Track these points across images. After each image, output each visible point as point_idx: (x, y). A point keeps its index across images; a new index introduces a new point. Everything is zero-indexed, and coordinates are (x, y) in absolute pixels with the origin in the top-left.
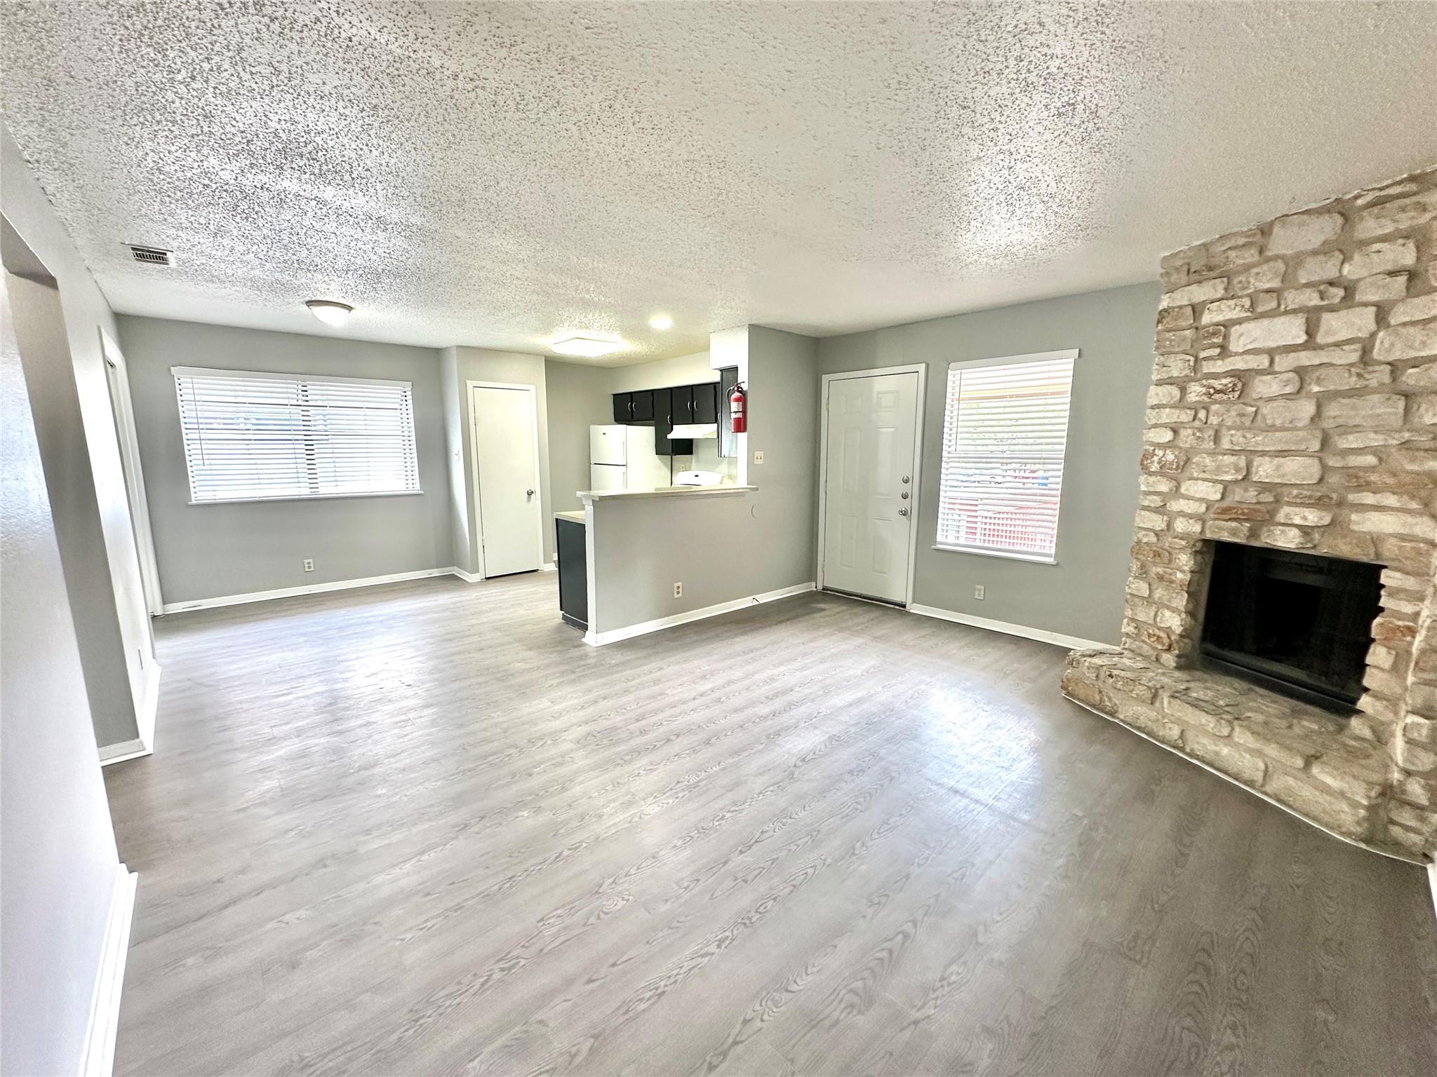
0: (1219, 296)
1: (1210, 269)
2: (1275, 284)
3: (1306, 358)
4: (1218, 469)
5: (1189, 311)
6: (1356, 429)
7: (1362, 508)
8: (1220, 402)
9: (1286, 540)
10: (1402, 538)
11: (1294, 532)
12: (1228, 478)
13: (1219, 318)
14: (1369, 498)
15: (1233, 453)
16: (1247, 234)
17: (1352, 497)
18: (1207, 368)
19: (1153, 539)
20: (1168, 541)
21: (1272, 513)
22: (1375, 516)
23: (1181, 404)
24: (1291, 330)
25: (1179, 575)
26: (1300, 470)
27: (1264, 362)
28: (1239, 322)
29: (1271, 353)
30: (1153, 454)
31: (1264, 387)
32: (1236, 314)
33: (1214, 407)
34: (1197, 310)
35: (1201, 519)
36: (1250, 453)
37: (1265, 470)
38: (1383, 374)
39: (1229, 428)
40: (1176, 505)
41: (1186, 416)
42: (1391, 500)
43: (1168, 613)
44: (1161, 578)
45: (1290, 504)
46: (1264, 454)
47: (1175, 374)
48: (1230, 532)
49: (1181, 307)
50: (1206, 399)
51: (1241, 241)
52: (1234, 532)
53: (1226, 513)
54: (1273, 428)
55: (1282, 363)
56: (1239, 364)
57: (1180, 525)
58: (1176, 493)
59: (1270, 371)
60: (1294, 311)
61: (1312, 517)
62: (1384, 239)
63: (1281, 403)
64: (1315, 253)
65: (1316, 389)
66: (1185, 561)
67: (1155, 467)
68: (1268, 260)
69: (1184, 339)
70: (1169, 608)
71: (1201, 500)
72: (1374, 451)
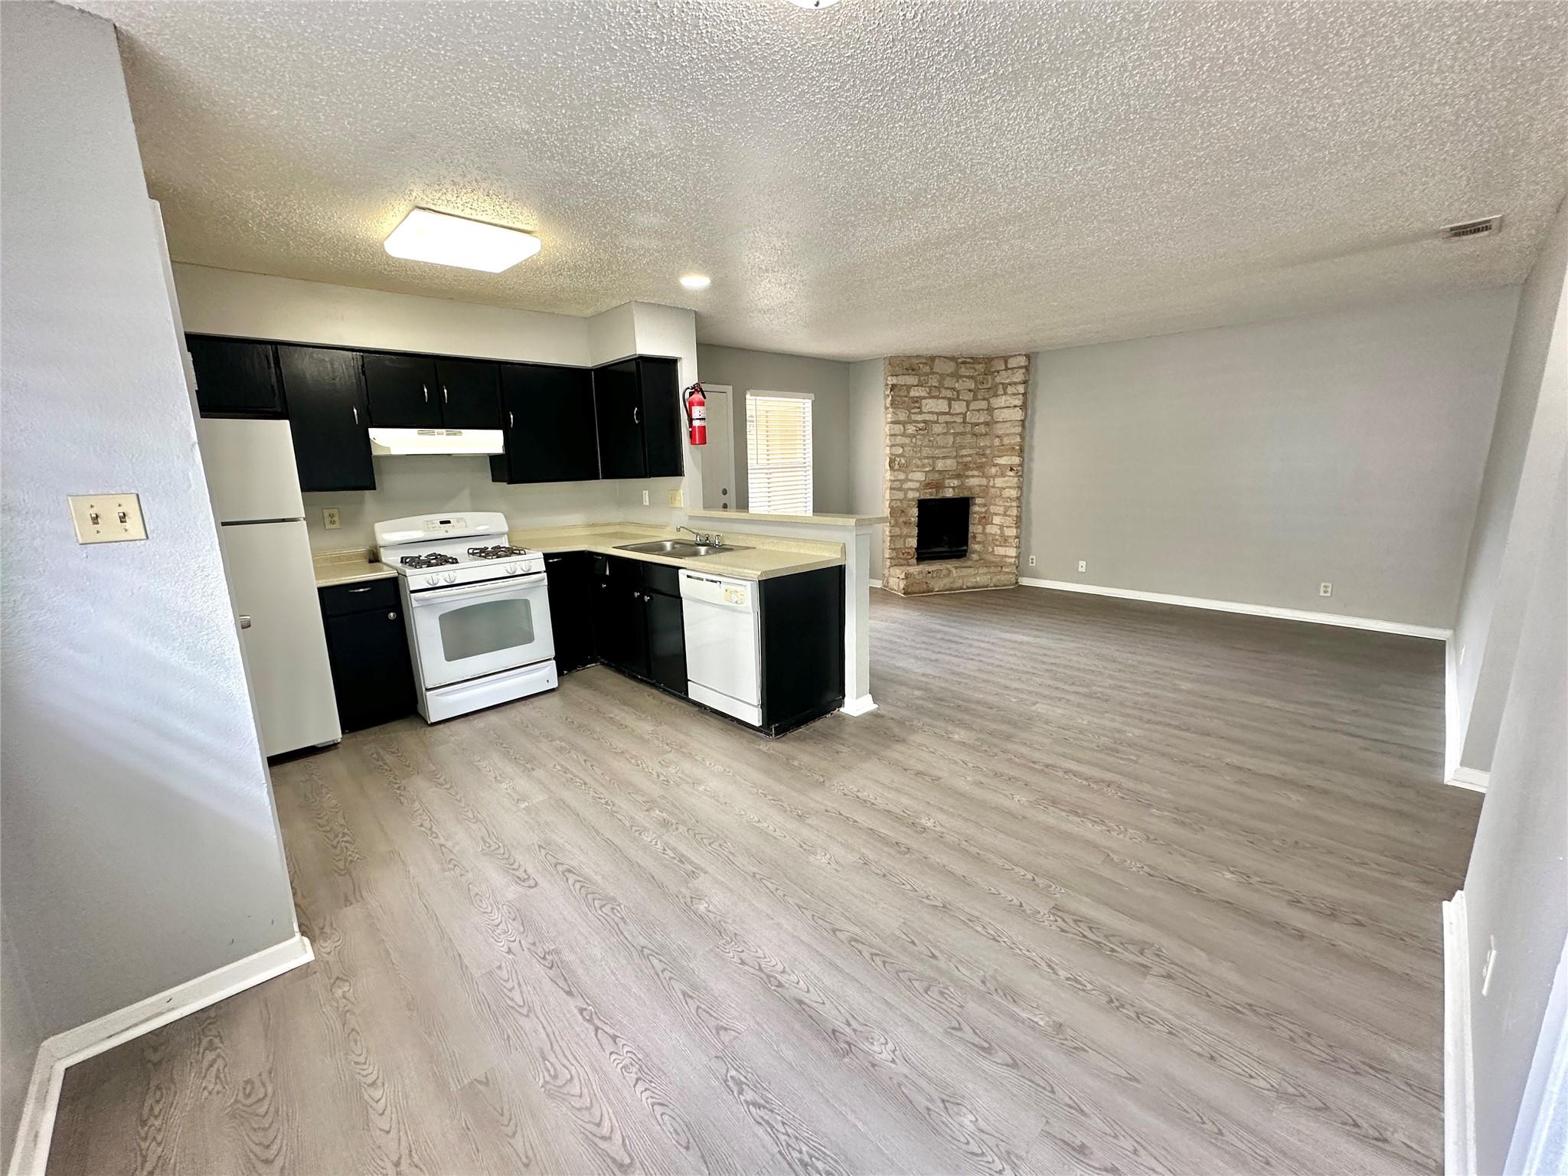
0: (915, 384)
1: (913, 370)
2: (937, 384)
3: (948, 418)
4: (924, 466)
5: (905, 388)
6: (964, 447)
7: (968, 477)
8: (922, 435)
9: (949, 494)
10: (980, 486)
11: (951, 490)
12: (927, 469)
13: (918, 395)
14: (970, 473)
15: (927, 458)
16: (926, 358)
17: (967, 473)
18: (913, 417)
19: (899, 504)
20: (905, 504)
21: (944, 482)
22: (972, 480)
23: (903, 435)
24: (943, 405)
25: (913, 519)
26: (950, 464)
27: (934, 418)
28: (925, 398)
29: (938, 414)
30: (895, 460)
31: (938, 429)
32: (923, 394)
33: (918, 437)
34: (909, 387)
35: (917, 490)
36: (935, 458)
37: (940, 465)
38: (968, 429)
39: (925, 447)
40: (906, 486)
41: (907, 441)
42: (976, 473)
43: (910, 539)
44: (905, 523)
45: (948, 478)
46: (938, 458)
47: (901, 419)
48: (930, 493)
49: (902, 386)
50: (915, 432)
51: (924, 361)
52: (931, 494)
53: (928, 485)
54: (939, 447)
55: (942, 419)
56: (928, 417)
57: (911, 495)
58: (907, 480)
59: (937, 422)
60: (943, 398)
61: (956, 482)
62: (966, 377)
63: (942, 436)
64: (948, 375)
65: (952, 431)
66: (915, 511)
67: (897, 467)
68: (934, 373)
69: (904, 402)
70: (909, 537)
71: (917, 481)
72: (969, 455)
